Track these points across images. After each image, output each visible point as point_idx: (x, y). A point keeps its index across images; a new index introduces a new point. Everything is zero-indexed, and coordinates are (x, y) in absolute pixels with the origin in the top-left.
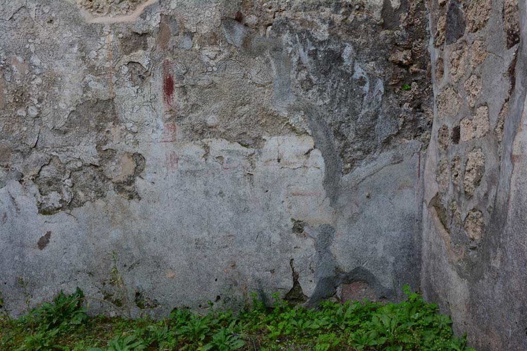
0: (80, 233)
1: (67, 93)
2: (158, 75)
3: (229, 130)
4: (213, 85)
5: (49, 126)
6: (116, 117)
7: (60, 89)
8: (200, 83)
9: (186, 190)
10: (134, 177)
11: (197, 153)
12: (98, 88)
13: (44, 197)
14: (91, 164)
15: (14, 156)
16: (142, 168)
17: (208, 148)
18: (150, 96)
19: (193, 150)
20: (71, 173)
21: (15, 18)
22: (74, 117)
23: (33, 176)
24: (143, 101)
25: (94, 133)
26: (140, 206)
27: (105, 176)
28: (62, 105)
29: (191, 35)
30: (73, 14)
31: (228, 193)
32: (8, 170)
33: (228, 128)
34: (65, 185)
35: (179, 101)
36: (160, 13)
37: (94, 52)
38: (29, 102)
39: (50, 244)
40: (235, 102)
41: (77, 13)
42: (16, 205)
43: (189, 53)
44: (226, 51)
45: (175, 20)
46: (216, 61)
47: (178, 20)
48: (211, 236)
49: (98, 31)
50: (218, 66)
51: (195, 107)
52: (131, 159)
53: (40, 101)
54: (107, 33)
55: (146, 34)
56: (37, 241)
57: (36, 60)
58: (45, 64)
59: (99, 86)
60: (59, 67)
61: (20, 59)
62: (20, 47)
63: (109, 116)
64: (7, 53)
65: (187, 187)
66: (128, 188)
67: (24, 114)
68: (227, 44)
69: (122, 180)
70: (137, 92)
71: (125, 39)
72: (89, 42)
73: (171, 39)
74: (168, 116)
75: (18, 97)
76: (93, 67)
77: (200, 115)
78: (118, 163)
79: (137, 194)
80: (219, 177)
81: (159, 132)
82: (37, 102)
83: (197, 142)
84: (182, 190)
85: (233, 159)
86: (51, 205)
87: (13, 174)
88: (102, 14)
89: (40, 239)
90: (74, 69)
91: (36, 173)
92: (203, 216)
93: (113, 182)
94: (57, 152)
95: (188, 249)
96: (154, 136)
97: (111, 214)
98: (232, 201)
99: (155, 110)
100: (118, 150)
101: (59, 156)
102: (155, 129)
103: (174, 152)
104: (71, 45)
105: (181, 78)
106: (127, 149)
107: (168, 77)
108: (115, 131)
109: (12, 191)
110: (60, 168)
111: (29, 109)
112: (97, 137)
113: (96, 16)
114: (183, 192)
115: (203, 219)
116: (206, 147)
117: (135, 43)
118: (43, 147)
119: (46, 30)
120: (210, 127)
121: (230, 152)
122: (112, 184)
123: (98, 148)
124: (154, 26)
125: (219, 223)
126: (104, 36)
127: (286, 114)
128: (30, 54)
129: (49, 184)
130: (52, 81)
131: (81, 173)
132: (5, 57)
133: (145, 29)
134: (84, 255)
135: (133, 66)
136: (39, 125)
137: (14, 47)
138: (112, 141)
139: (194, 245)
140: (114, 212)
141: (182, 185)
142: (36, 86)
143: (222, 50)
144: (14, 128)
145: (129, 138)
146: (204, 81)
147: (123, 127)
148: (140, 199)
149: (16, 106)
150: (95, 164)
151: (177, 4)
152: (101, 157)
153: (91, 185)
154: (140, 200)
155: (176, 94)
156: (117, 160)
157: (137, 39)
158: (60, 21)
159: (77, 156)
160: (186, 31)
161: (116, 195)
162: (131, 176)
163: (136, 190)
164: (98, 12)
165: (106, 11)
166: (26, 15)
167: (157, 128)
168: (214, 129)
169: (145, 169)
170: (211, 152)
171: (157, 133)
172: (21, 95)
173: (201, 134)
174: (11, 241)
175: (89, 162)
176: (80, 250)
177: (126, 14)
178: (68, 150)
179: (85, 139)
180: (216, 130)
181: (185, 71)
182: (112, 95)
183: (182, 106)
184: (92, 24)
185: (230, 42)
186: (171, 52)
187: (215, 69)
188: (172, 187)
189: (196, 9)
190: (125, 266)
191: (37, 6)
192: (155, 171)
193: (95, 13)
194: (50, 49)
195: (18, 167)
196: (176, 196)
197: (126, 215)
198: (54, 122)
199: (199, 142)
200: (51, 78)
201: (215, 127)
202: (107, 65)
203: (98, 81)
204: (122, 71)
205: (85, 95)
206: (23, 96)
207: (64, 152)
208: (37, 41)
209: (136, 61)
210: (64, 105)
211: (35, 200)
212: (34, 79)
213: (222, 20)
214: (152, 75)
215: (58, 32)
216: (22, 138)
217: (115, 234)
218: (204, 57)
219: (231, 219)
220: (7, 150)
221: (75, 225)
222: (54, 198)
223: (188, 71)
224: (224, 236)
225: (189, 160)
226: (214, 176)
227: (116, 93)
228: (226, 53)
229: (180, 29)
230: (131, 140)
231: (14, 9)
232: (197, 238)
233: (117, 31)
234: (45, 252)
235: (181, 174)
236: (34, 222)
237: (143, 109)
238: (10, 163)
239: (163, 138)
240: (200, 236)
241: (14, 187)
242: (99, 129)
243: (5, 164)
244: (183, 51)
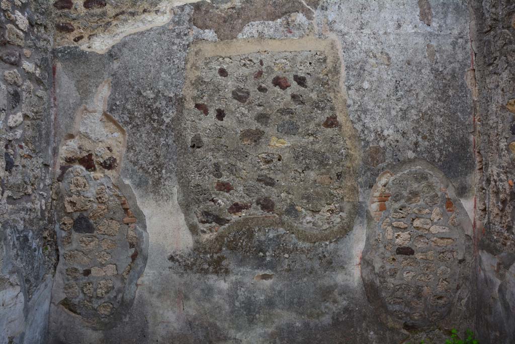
127: (8, 276)
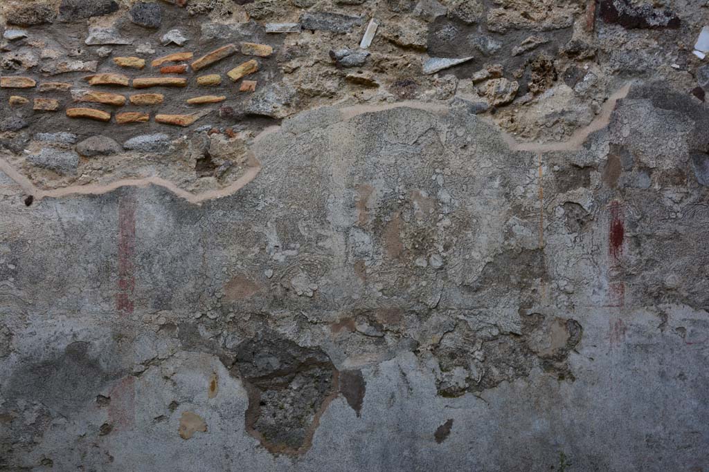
0: (492, 423)
1: (483, 239)
2: (603, 220)
3: (693, 293)
4: (676, 236)
5: (456, 280)
6: (545, 272)
7: (474, 234)
8: (659, 233)
9: (635, 370)
10: (566, 351)
11: (651, 322)
12: (524, 234)
13: (445, 374)
14: (511, 333)
15: (408, 318)
16: (577, 340)
17: (666, 315)
18: (591, 246)
19: (645, 318)
20: (482, 344)
21: (420, 142)
22: (491, 271)
23: (433, 345)
24: (582, 253)
25: (516, 292)
26: (573, 389)
27: (529, 349)
28: (475, 255)
29: (648, 171)
30: (492, 138)
31: (691, 375)
32: (399, 337)
33: (693, 290)
34: (474, 359)
35: (631, 255)
36: (608, 142)
37: (521, 188)
38: (432, 250)
39: (451, 435)
40: (703, 258)
41: (497, 137)
42: (408, 383)
43: (646, 193)
44: (695, 193)
45: (628, 151)
46: (682, 205)
47: (631, 151)
48: (667, 432)
49: (527, 161)
50: (684, 212)
51: (651, 263)
52: (564, 327)
53: (446, 248)
54: (538, 164)
55: (588, 167)
56: (434, 432)
57: (444, 196)
58: (457, 202)
59: (526, 232)
60: (475, 206)
61: (423, 194)
62: (424, 178)
63: (536, 270)
64: (408, 186)
65: (637, 366)
66: (558, 365)
67: (425, 265)
68: (697, 185)
69: (551, 354)
70: (575, 241)
71: (562, 172)
72: (515, 175)
73: (622, 176)
74: (614, 273)
75: (418, 242)
76: (520, 206)
77: (656, 273)
78: (548, 331)
79: (569, 373)
80: (680, 354)
81: (602, 294)
82: (443, 249)
83: (651, 308)
84: (629, 369)
85: (699, 331)
86: (454, 384)
87: (406, 342)
88: (528, 139)
89: (438, 428)
90: (494, 209)
91: (435, 341)
92: (658, 405)
93: (539, 357)
94: (465, 315)
95: (636, 447)
96: (594, 298)
97: (534, 399)
98: (696, 386)
99: (597, 264)
100: (546, 316)
101: (468, 320)
102: (596, 290)
103: (620, 320)
104: (491, 178)
105: (634, 225)
106: (559, 313)
107: (617, 224)
108: (544, 290)
109: (404, 364)
110: (468, 336)
111: (432, 258)
112: (519, 298)
113: (520, 142)
114: (630, 372)
115: (657, 408)
116: (663, 315)
117: (573, 178)
118: (446, 308)
119: (458, 158)
120: (668, 290)
121: (694, 322)
122: (537, 360)
123: (521, 313)
124: (601, 157)
125: (679, 415)
126: (533, 168)
128: (437, 187)
129: (452, 356)
130: (465, 223)
131: (496, 343)
132: (405, 191)
133: (588, 161)
134: (496, 452)
135: (570, 208)
136: (443, 279)
137: (416, 178)
138: (539, 303)
139: (644, 442)
140: (539, 396)
141: (629, 363)
142: (443, 229)
143: (690, 192)
144: (410, 282)
145: (562, 300)
146: (664, 230)
147: (554, 285)
148: (573, 379)
149: (415, 254)
150: (517, 332)
151: (631, 131)
152: (524, 324)
153: (509, 360)
154: (573, 381)
155: (626, 245)
156: (544, 328)
157: (576, 173)
158: (477, 147)
159: (492, 321)
160: (642, 166)
161: (542, 374)
162: (562, 350)
163: (569, 367)
164: (523, 136)
165: (533, 135)
166: (435, 138)
167: (600, 288)
168: (674, 292)
169: (583, 341)
170: (669, 321)
171: (599, 295)
172: (422, 240)
173: (656, 298)
174: (400, 431)
175: (509, 330)
176: (492, 446)
177: (560, 141)
178: (480, 313)
179: (504, 300)
180: (677, 293)
181: (640, 217)
182: (542, 244)
183: (633, 261)
184: (519, 151)
185: (700, 181)
186: (621, 192)
187: (680, 215)
188: (616, 365)
189: (656, 138)
190: (552, 467)
191: (449, 128)
192: (595, 344)
193: (519, 138)
194: (463, 182)
195: (413, 333)
196: (622, 376)
197: (554, 400)
198: (464, 277)
199: (654, 307)
200: (464, 219)
201: (676, 290)
202: (538, 205)
203: (525, 225)
204: (557, 214)
205: (506, 243)
206: (424, 241)
207: (474, 315)
208: (447, 171)
209: (575, 201)
210: (478, 254)
211: (434, 377)
212: (441, 220)
213: (690, 153)
214: (595, 219)
215: (473, 160)
216: (419, 296)
217: (539, 425)
218: (665, 199)
219: (696, 410)
220: (399, 310)
221: (486, 411)
222: (458, 376)
223: (643, 217)
224: (685, 432)
225: (639, 331)
226: (672, 353)
227: (547, 242)
228: (695, 195)
229: (634, 162)
230: (565, 303)
231: (420, 131)
232: (650, 433)
233: (551, 161)
234: (445, 445)
235: (629, 348)
236: (431, 406)
237: (582, 264)
238: (402, 328)
239: (607, 302)
240: (653, 431)
241: (407, 359)
242: (522, 287)
243: (396, 329)
244: (638, 191)
